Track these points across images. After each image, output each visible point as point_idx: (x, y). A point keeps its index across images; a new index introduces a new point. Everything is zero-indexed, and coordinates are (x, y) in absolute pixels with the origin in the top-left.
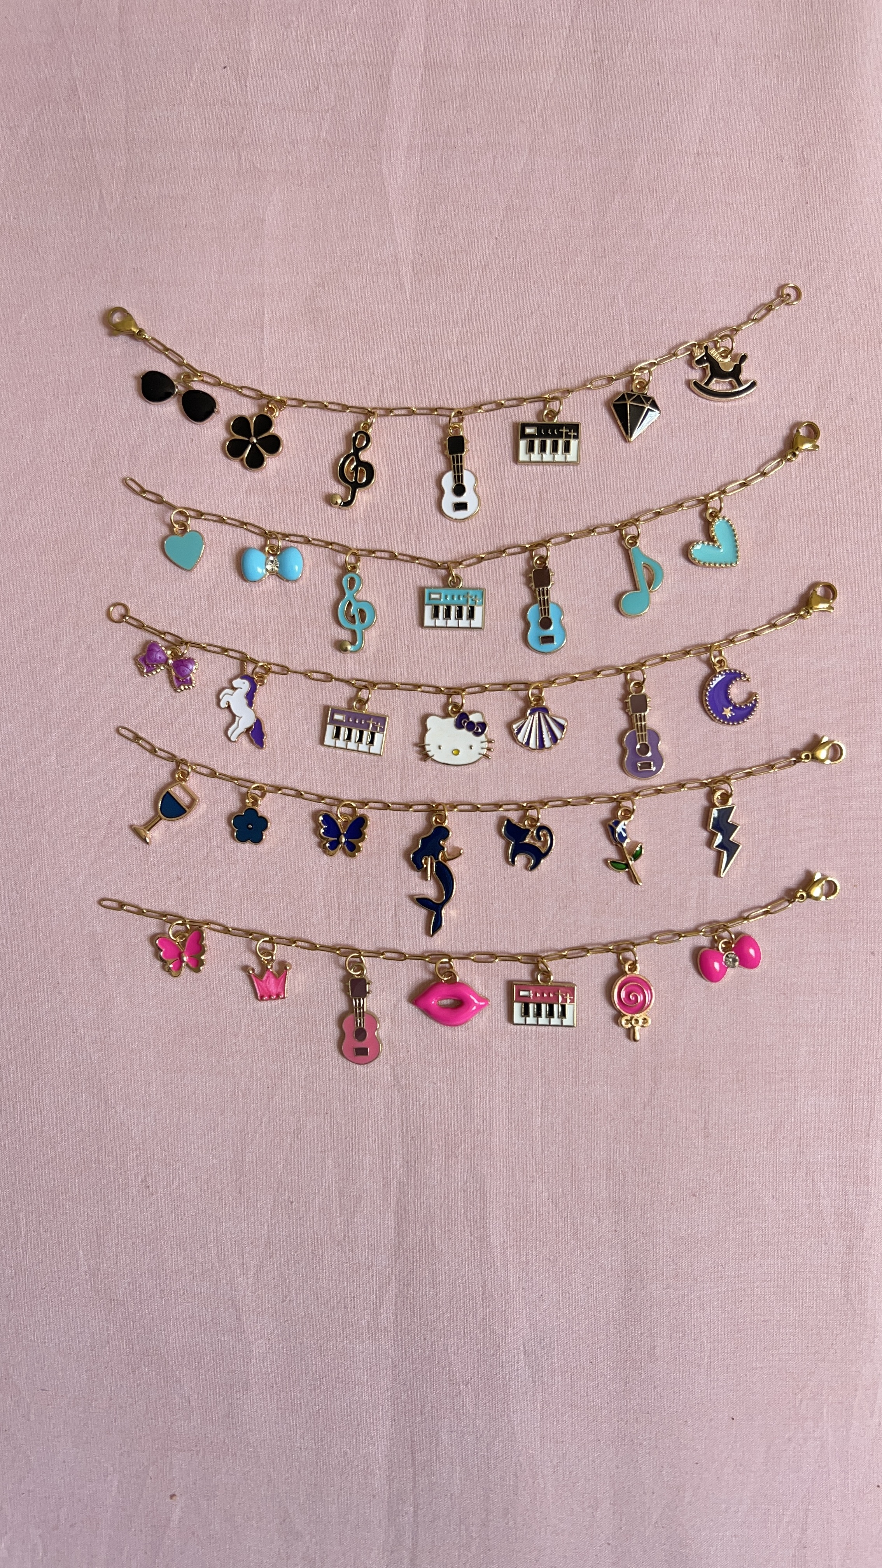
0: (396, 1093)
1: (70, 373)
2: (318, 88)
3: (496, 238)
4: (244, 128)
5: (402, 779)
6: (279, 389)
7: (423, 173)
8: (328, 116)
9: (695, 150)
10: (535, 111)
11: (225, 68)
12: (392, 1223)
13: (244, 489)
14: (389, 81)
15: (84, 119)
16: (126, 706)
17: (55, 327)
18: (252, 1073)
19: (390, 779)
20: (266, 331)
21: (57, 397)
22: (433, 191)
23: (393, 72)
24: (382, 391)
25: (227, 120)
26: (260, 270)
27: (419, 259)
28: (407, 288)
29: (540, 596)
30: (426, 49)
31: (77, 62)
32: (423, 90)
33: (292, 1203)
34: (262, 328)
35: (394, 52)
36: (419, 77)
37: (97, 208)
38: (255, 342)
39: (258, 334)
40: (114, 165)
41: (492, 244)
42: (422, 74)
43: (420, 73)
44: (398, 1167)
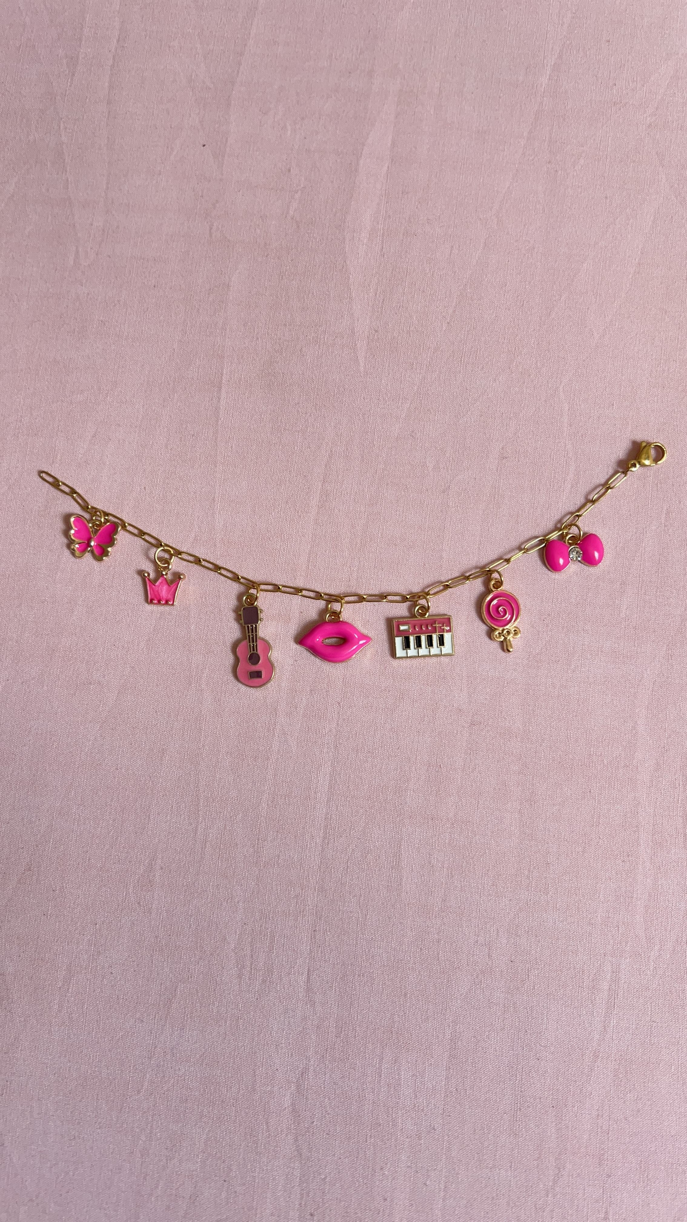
0: (297, 1164)
1: (31, 414)
2: (289, 170)
3: (448, 323)
4: (217, 202)
5: (325, 838)
6: (232, 447)
7: (384, 256)
10: (491, 210)
11: (204, 146)
14: (356, 170)
15: (67, 180)
16: (56, 744)
19: (312, 837)
20: (224, 390)
21: (18, 437)
22: (392, 273)
23: (362, 162)
24: (330, 457)
25: (203, 193)
26: (222, 333)
27: (374, 335)
28: (362, 361)
30: (393, 145)
31: (65, 128)
32: (388, 181)
34: (220, 388)
35: (364, 145)
36: (385, 168)
37: (72, 263)
38: (212, 400)
39: (216, 393)
40: (92, 225)
41: (444, 328)
42: (388, 167)
43: (386, 165)
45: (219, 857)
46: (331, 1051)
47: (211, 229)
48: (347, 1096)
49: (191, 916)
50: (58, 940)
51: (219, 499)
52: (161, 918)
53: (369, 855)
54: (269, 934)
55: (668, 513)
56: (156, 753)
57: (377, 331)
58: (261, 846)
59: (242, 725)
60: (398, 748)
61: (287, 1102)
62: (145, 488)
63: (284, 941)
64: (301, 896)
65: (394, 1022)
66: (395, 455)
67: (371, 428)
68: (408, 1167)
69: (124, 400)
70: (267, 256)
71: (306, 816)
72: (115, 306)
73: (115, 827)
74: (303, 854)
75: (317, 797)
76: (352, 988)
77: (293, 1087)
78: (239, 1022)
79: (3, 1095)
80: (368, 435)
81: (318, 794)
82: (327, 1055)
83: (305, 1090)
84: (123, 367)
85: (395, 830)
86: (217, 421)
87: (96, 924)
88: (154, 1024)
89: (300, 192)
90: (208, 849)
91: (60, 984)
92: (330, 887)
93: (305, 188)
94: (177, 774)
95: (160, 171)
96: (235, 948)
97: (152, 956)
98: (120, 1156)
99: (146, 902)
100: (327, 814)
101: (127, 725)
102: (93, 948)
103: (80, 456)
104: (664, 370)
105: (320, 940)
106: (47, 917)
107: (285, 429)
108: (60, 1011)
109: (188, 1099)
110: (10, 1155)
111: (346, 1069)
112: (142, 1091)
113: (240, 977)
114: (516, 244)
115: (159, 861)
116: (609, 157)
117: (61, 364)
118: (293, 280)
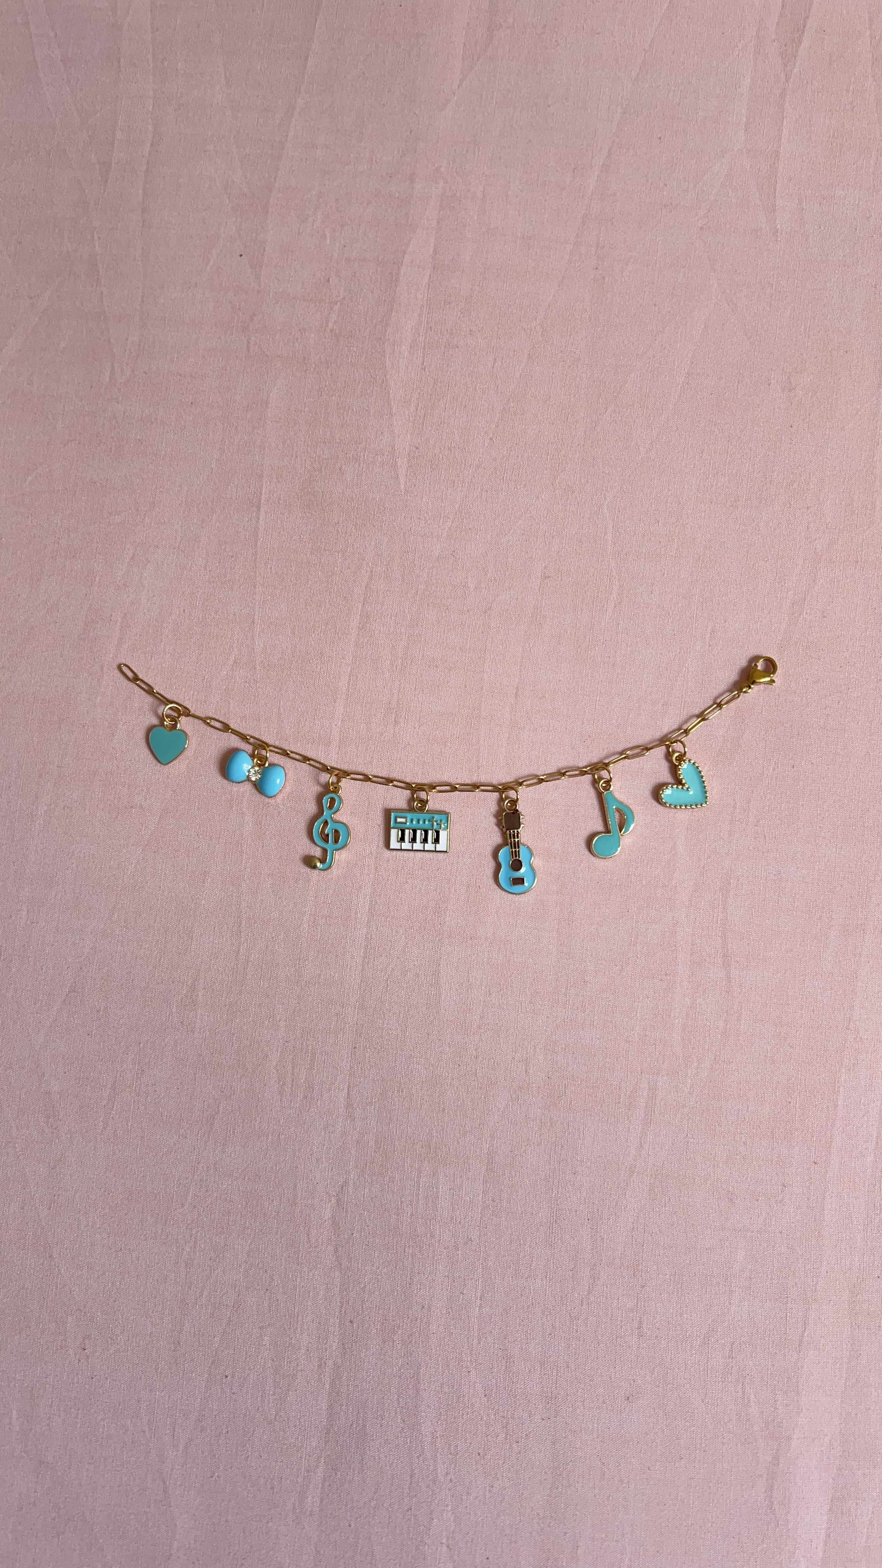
0: (337, 1273)
1: (69, 536)
2: (328, 281)
3: (491, 439)
4: (254, 315)
5: (365, 957)
6: (271, 568)
7: (425, 369)
8: (336, 308)
9: (686, 370)
10: (536, 320)
11: (241, 256)
12: (324, 1405)
13: (231, 662)
14: (397, 280)
15: (102, 293)
16: (98, 867)
18: (195, 1243)
19: (353, 957)
20: (262, 510)
21: (56, 559)
22: (433, 387)
23: (403, 271)
24: (371, 577)
25: (240, 305)
26: (261, 451)
27: (415, 452)
28: (402, 479)
29: (510, 838)
30: (435, 252)
31: (99, 238)
32: (430, 290)
33: (227, 1377)
34: (259, 509)
35: (404, 253)
36: (427, 278)
37: (108, 379)
38: (251, 520)
39: (255, 513)
40: (127, 340)
41: (484, 446)
42: (430, 275)
43: (428, 273)
44: (334, 1348)
47: (248, 342)
50: (102, 1059)
52: (204, 1037)
54: (309, 1051)
55: (713, 631)
57: (417, 448)
61: (327, 1214)
62: (184, 610)
63: (324, 1057)
64: (342, 1014)
66: (435, 576)
67: (412, 547)
68: (446, 1274)
69: (163, 521)
70: (305, 371)
71: (346, 935)
72: (152, 424)
74: (343, 973)
75: (356, 917)
77: (333, 1201)
79: (51, 1209)
81: (359, 915)
82: (367, 1169)
83: (345, 1204)
84: (161, 487)
85: (432, 949)
86: (256, 542)
87: (140, 1043)
88: (198, 1140)
89: (339, 304)
91: (104, 1103)
93: (344, 298)
95: (196, 283)
96: (277, 1065)
98: (165, 1267)
99: (189, 1022)
100: (366, 933)
101: (169, 849)
102: (137, 1066)
103: (119, 578)
105: (359, 1056)
106: (91, 1037)
107: (325, 550)
110: (58, 1267)
113: (281, 1094)
116: (658, 263)
117: (98, 484)
118: (332, 396)
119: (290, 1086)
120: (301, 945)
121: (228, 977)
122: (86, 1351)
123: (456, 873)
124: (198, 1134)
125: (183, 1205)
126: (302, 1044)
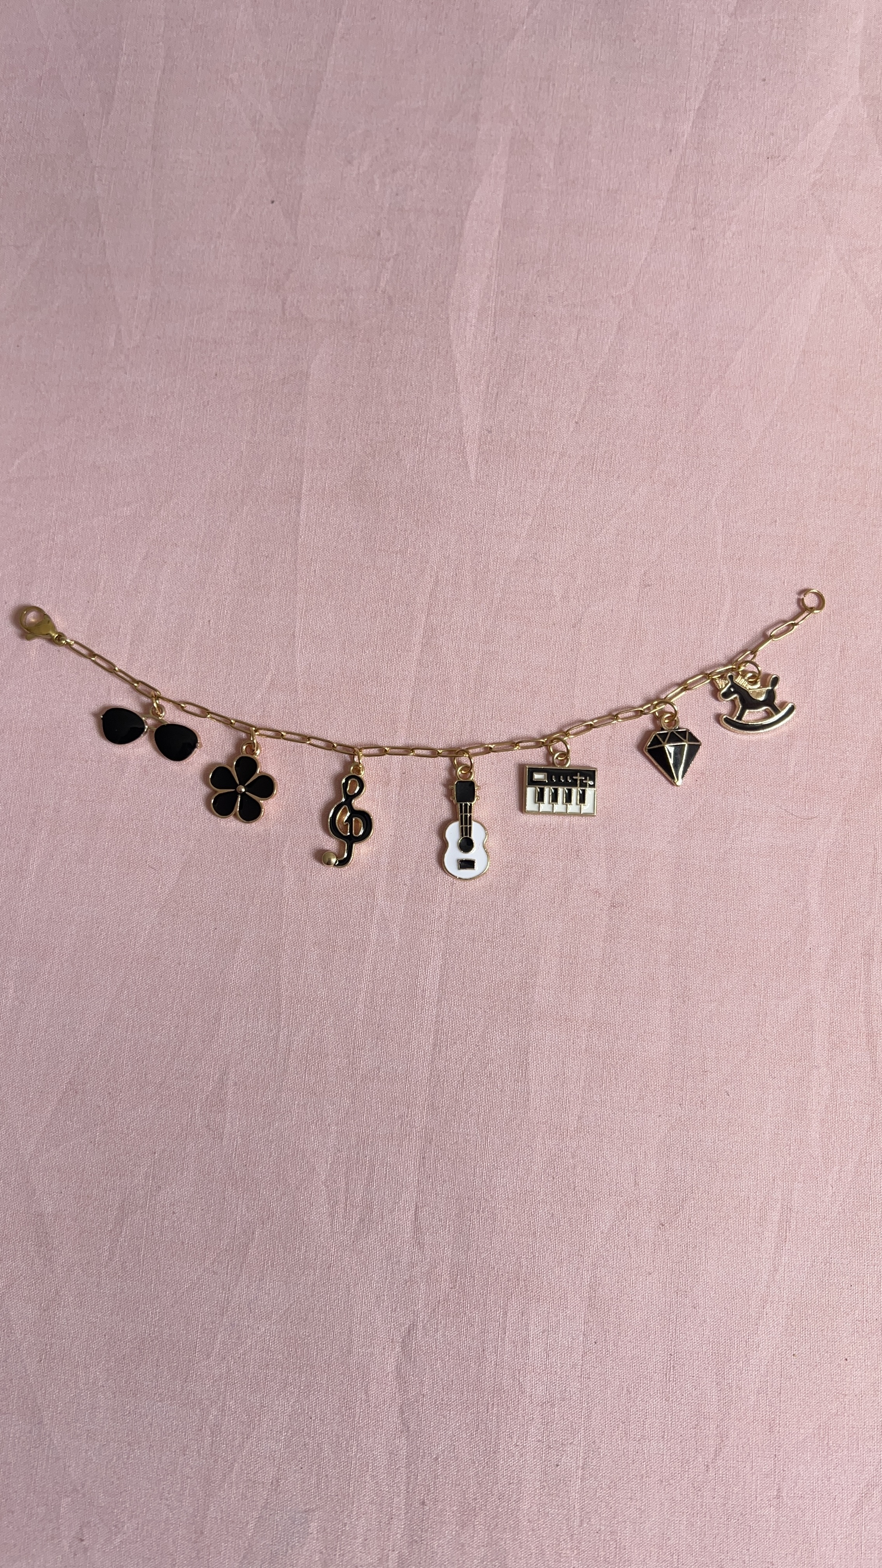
0: (404, 1440)
1: (66, 531)
2: (379, 234)
3: (577, 423)
4: (290, 271)
5: (435, 1045)
6: (315, 571)
7: (497, 340)
8: (389, 265)
10: (625, 286)
11: (273, 202)
13: (266, 684)
14: (461, 235)
15: (104, 243)
17: (53, 477)
20: (304, 502)
21: (50, 559)
22: (507, 361)
23: (467, 224)
24: (437, 583)
25: (273, 260)
26: (300, 432)
27: (487, 436)
28: (472, 468)
30: (505, 206)
31: (101, 179)
32: (500, 248)
34: (299, 498)
35: (468, 204)
36: (496, 233)
37: (113, 345)
38: (290, 514)
39: (294, 505)
40: (136, 298)
41: (571, 429)
42: (500, 231)
43: (497, 230)
44: (399, 1536)
45: (306, 1070)
46: (444, 1303)
47: (284, 304)
48: (463, 1357)
49: (272, 1142)
50: (106, 1173)
51: (300, 635)
52: (235, 1145)
53: (490, 1065)
54: (367, 1162)
56: (228, 943)
57: (489, 432)
58: (358, 1056)
59: (333, 910)
60: (524, 936)
61: (390, 1367)
63: (386, 1171)
64: (407, 1116)
65: (521, 1267)
66: (515, 582)
67: (485, 548)
68: (539, 1441)
69: (182, 514)
70: (354, 338)
71: (412, 1019)
72: (168, 398)
73: (178, 1034)
74: (409, 1065)
75: (425, 996)
76: (470, 1226)
77: (398, 1349)
78: (332, 1270)
79: (42, 1362)
80: (481, 558)
81: (427, 993)
82: (439, 1309)
83: (413, 1352)
85: (520, 1035)
86: (296, 540)
87: (155, 1153)
89: (392, 260)
90: (292, 1060)
91: (111, 1227)
92: (442, 1104)
93: (397, 255)
94: (253, 970)
95: (219, 233)
96: (326, 1180)
97: (224, 1192)
98: (185, 1435)
99: (216, 1125)
100: (438, 1016)
101: (191, 911)
102: (151, 1182)
104: (835, 480)
105: (430, 1169)
106: (94, 1145)
108: (110, 1259)
109: (269, 1365)
110: (50, 1435)
111: (463, 1324)
112: (213, 1356)
113: (331, 1215)
114: (656, 327)
115: (232, 1076)
117: (102, 469)
118: (386, 368)
119: (342, 1206)
120: (356, 1030)
121: (265, 1071)
122: (84, 1543)
123: (546, 940)
124: (228, 1266)
125: (208, 1356)
126: (358, 1153)
